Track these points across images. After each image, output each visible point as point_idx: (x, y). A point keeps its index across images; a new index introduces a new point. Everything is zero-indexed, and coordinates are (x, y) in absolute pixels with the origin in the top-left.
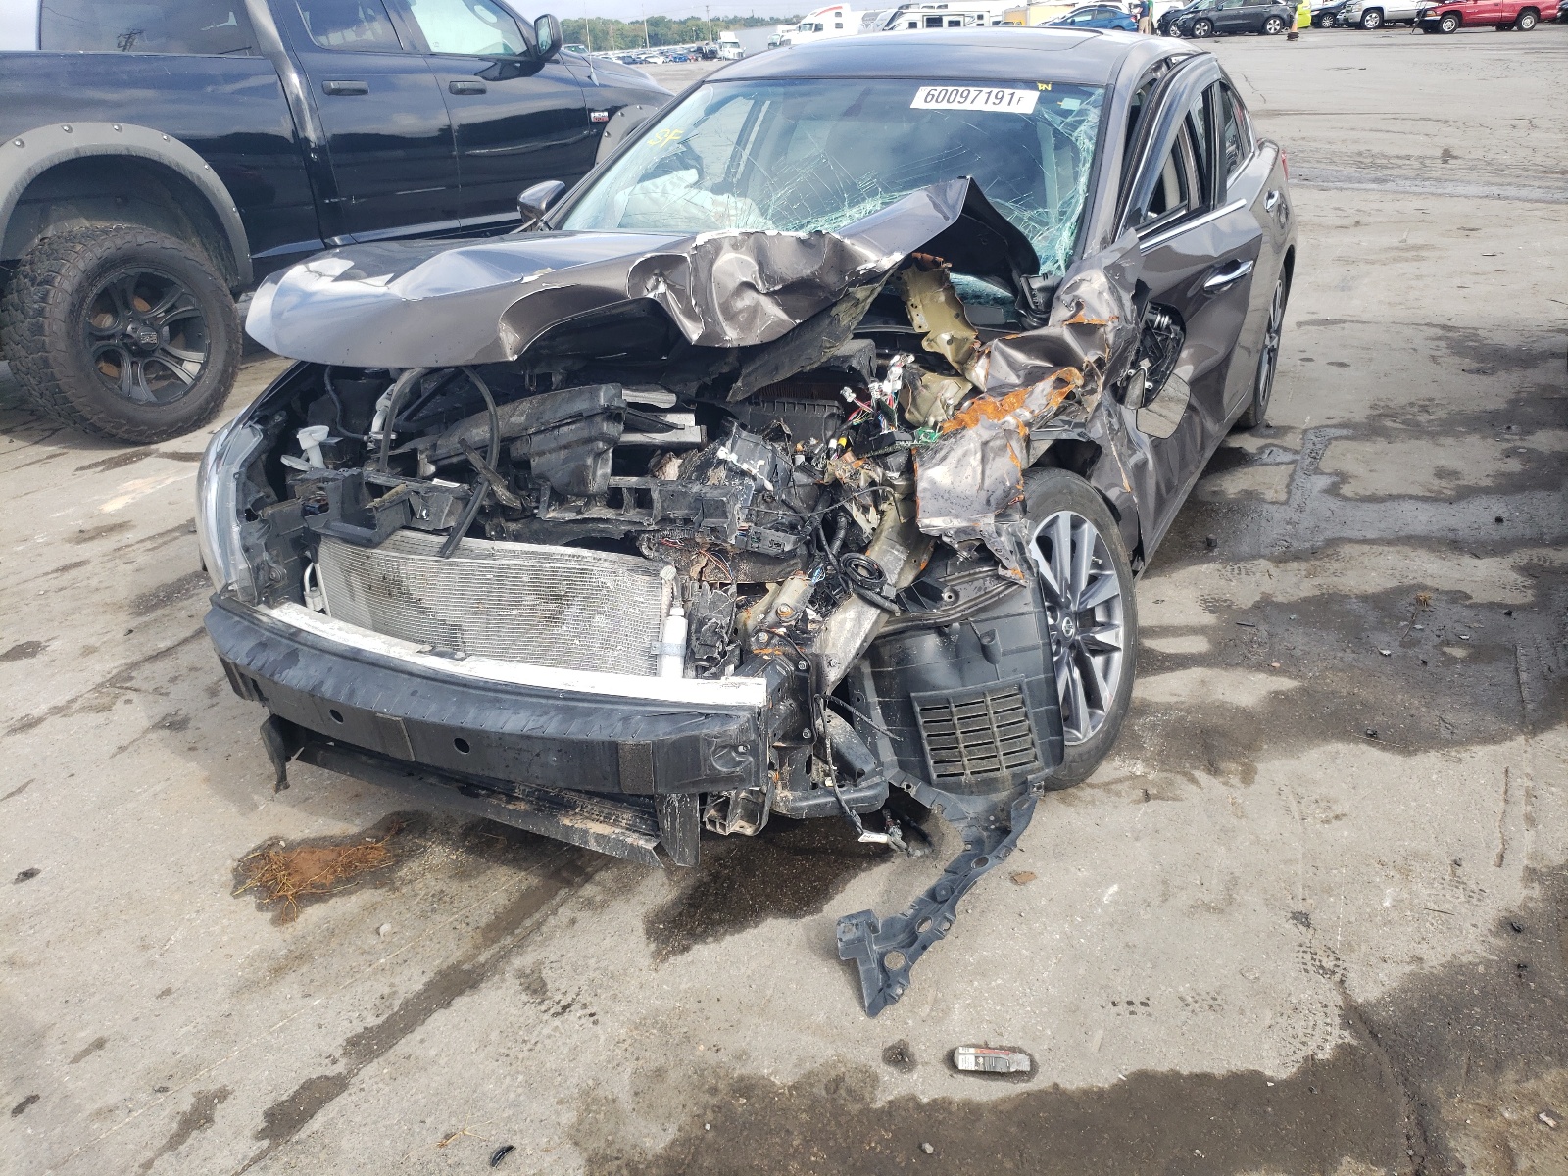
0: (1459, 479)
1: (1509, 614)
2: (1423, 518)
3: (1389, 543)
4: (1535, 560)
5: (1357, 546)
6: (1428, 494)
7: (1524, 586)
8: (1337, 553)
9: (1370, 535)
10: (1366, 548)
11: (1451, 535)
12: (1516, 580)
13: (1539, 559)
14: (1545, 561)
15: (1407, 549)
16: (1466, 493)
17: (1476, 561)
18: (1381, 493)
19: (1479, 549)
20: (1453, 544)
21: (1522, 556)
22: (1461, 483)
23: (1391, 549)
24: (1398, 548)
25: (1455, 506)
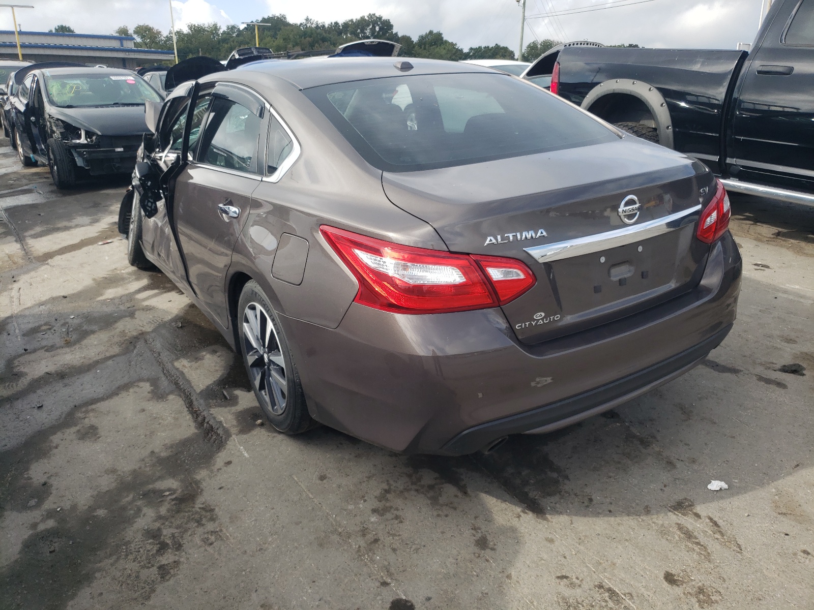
0: (79, 431)
1: (26, 350)
2: (87, 386)
3: (97, 363)
4: (14, 385)
5: (112, 353)
6: (94, 406)
7: (19, 366)
8: (120, 346)
9: (110, 362)
10: (108, 354)
11: (66, 381)
12: (24, 368)
13: (12, 386)
14: (8, 386)
15: (87, 362)
16: (68, 420)
17: (47, 370)
18: (124, 394)
19: (47, 379)
20: (62, 376)
21: (23, 383)
22: (74, 429)
23: (95, 359)
24: (91, 361)
25: (72, 405)
